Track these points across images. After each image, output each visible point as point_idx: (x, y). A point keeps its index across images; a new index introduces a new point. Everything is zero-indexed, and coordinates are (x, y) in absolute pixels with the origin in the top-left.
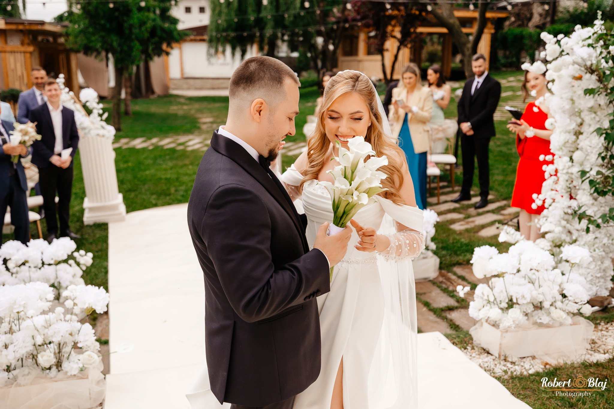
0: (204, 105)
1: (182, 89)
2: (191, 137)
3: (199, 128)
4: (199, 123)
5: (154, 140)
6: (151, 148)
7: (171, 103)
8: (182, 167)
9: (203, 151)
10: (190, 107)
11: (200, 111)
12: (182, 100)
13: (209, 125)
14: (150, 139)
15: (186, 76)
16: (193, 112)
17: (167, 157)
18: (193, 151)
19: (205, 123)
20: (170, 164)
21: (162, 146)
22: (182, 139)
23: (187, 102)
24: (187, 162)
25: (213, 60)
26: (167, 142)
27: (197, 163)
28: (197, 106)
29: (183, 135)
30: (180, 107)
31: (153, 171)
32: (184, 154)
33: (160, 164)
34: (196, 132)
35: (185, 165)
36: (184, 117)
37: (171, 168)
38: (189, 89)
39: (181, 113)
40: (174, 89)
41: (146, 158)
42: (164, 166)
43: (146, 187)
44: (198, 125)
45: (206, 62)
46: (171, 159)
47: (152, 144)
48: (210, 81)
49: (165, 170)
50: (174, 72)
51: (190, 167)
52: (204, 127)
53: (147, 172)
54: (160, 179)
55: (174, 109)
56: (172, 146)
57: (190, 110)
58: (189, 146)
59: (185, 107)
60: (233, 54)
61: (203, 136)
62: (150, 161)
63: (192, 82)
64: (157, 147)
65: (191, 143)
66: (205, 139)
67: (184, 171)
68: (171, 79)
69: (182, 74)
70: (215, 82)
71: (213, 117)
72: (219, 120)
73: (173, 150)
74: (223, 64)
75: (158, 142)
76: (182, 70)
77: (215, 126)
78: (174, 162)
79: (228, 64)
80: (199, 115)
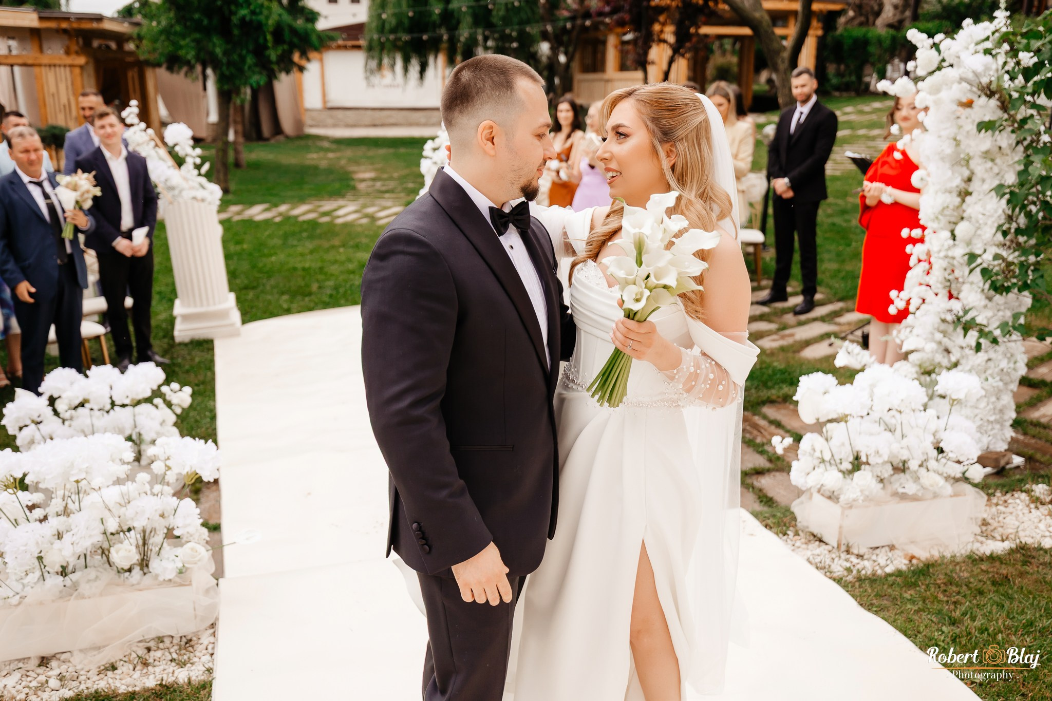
0: (361, 151)
1: (325, 126)
2: (341, 202)
3: (354, 188)
4: (353, 179)
5: (283, 208)
6: (278, 220)
7: (307, 149)
8: (328, 250)
9: (361, 225)
10: (338, 154)
11: (356, 162)
12: (326, 144)
13: (371, 183)
14: (276, 206)
15: (330, 105)
16: (343, 162)
17: (305, 234)
18: (346, 225)
19: (363, 180)
20: (309, 245)
21: (296, 217)
22: (328, 206)
23: (334, 146)
24: (336, 242)
25: (376, 79)
26: (303, 211)
27: (351, 243)
28: (349, 152)
29: (329, 200)
30: (321, 154)
31: (282, 257)
32: (331, 230)
33: (293, 246)
34: (349, 196)
35: (333, 247)
36: (329, 171)
37: (312, 252)
38: (335, 126)
39: (323, 164)
40: (311, 126)
41: (270, 236)
42: (300, 249)
43: (272, 282)
44: (352, 183)
45: (364, 83)
46: (311, 237)
47: (280, 214)
48: (369, 113)
49: (302, 255)
50: (312, 99)
51: (341, 250)
52: (362, 186)
53: (273, 259)
54: (295, 269)
55: (312, 158)
56: (311, 216)
57: (339, 159)
58: (339, 217)
59: (331, 155)
60: (406, 70)
61: (361, 201)
62: (277, 241)
63: (340, 114)
64: (287, 219)
65: (341, 212)
66: (365, 206)
67: (330, 256)
68: (307, 110)
69: (325, 101)
70: (378, 114)
71: (376, 170)
72: (385, 176)
73: (313, 224)
74: (391, 86)
75: (288, 210)
76: (324, 95)
77: (378, 184)
78: (316, 242)
79: (398, 86)
80: (353, 168)
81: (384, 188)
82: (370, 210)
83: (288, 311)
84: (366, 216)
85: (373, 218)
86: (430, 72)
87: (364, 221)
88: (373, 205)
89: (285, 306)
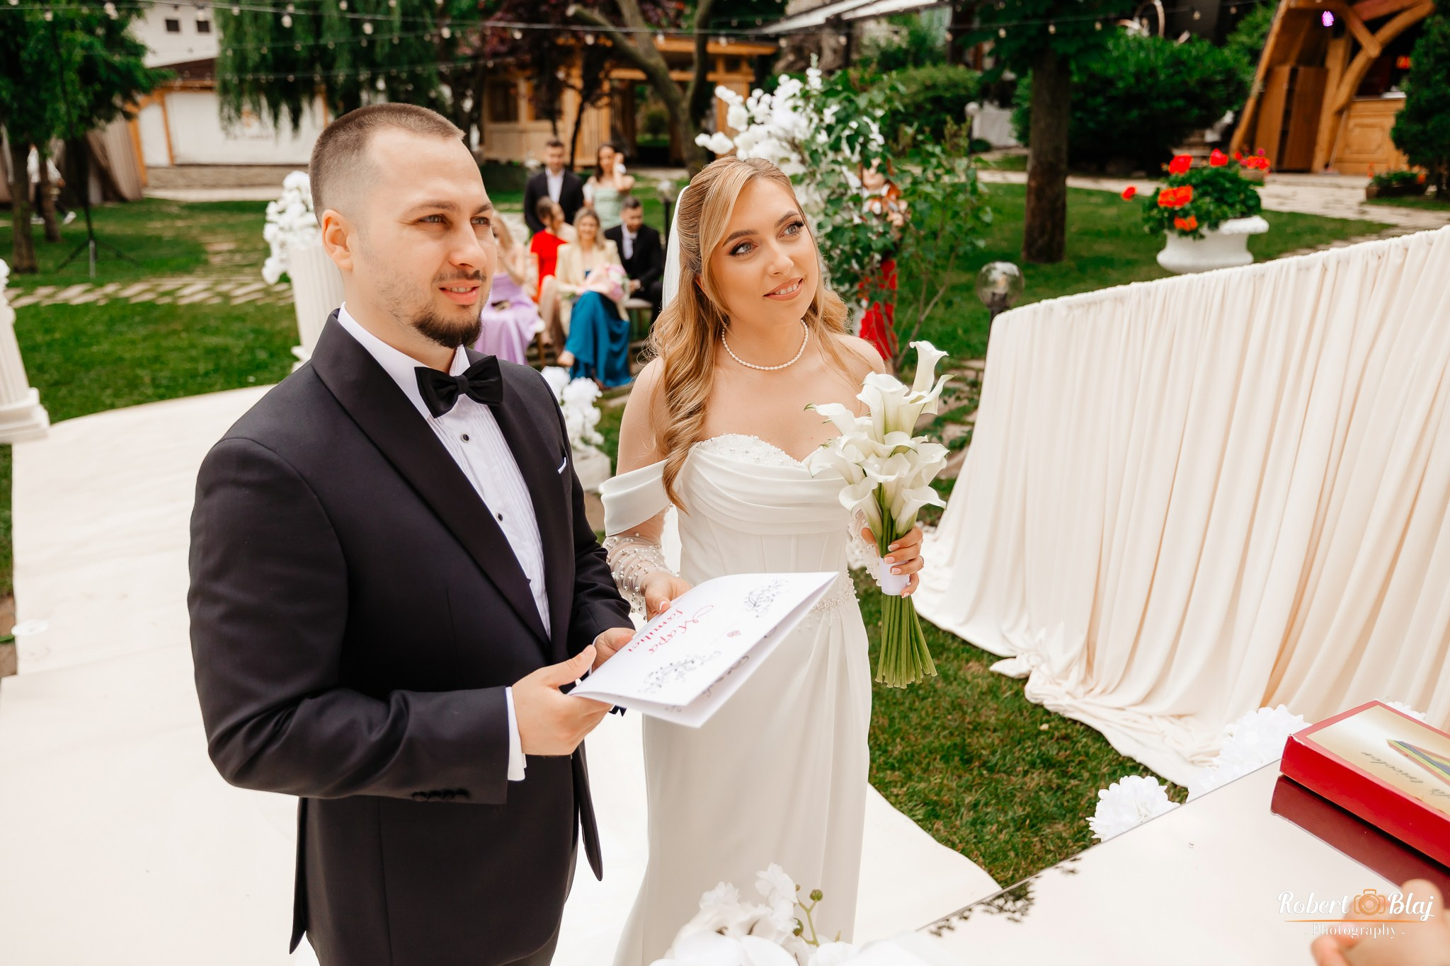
0: (218, 218)
1: (176, 187)
2: (186, 279)
3: (206, 262)
4: (206, 252)
5: (110, 289)
6: (102, 303)
7: (149, 215)
8: (167, 336)
9: (211, 306)
10: (190, 222)
11: (211, 230)
12: (175, 210)
13: (227, 256)
14: (101, 285)
15: (179, 161)
16: (195, 232)
17: (137, 319)
18: (191, 306)
19: (218, 253)
20: (142, 331)
21: (127, 299)
22: (169, 284)
23: (185, 213)
24: (178, 326)
25: (237, 128)
26: (137, 291)
27: (198, 327)
28: (204, 220)
29: (172, 277)
30: (168, 222)
31: (105, 346)
32: (172, 312)
33: (121, 333)
34: (199, 271)
35: (174, 332)
36: (175, 242)
37: (145, 339)
38: (189, 186)
39: (168, 234)
40: (156, 188)
41: (92, 323)
42: (130, 336)
43: (93, 374)
44: (204, 257)
45: (221, 135)
46: (145, 321)
47: (106, 296)
48: (233, 170)
49: (133, 342)
50: (155, 154)
51: (184, 335)
52: (216, 260)
53: (95, 349)
54: (121, 359)
55: (155, 226)
56: (147, 297)
57: (190, 227)
58: (182, 297)
59: (180, 223)
60: (276, 117)
61: (213, 278)
62: (100, 328)
63: (194, 172)
64: (114, 301)
65: (186, 291)
66: (217, 283)
67: (170, 342)
68: (149, 168)
69: (172, 156)
70: (244, 172)
71: (237, 241)
72: (246, 247)
73: (150, 306)
74: (259, 137)
75: (116, 291)
76: (170, 148)
77: (238, 258)
78: (151, 327)
79: (267, 137)
80: (207, 238)
81: (244, 262)
82: (224, 288)
83: (112, 407)
84: (219, 294)
85: (226, 297)
86: (305, 121)
87: (216, 301)
88: (228, 281)
89: (108, 401)
